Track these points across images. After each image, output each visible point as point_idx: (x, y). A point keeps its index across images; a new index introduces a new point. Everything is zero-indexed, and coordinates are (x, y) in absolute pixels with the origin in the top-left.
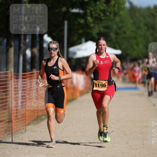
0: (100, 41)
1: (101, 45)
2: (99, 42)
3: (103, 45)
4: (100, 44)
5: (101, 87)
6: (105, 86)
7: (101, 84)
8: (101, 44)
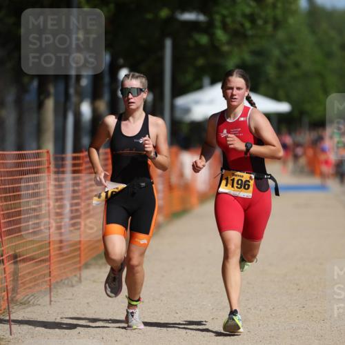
0: (230, 78)
1: (232, 89)
2: (229, 81)
3: (238, 89)
4: (229, 85)
5: (237, 187)
6: (249, 186)
7: (238, 180)
8: (232, 85)
